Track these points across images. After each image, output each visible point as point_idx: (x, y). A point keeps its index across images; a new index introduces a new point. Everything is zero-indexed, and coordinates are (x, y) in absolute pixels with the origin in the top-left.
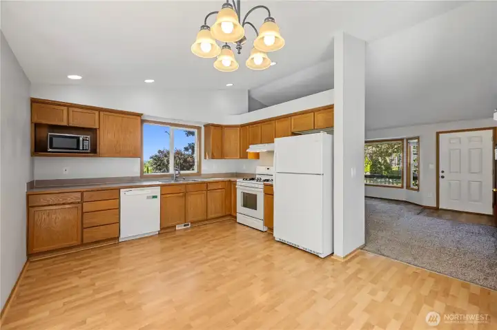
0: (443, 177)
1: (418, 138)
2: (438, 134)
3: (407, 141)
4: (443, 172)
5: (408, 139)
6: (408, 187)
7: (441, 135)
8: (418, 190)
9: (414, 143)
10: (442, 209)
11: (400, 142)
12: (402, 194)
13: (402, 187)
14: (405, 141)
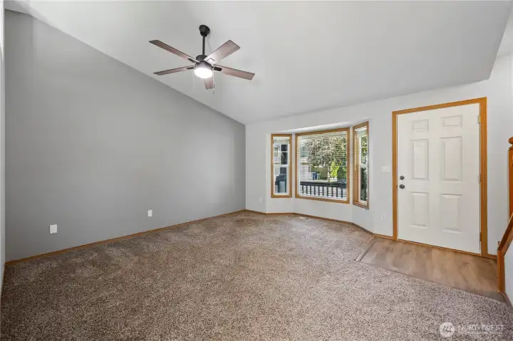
0: (402, 187)
1: (366, 124)
2: (395, 114)
3: (354, 130)
4: (402, 178)
5: (355, 128)
6: (356, 202)
7: (399, 117)
8: (367, 207)
9: (362, 132)
10: (400, 241)
11: (345, 132)
12: (347, 213)
13: (348, 202)
14: (351, 130)
